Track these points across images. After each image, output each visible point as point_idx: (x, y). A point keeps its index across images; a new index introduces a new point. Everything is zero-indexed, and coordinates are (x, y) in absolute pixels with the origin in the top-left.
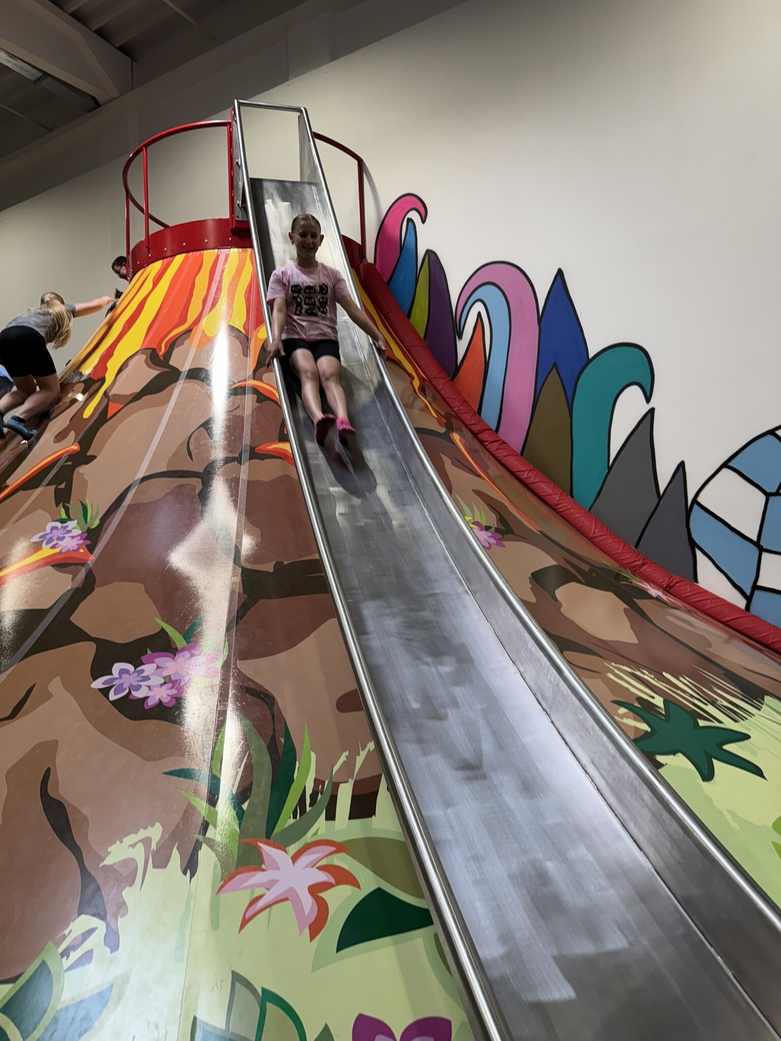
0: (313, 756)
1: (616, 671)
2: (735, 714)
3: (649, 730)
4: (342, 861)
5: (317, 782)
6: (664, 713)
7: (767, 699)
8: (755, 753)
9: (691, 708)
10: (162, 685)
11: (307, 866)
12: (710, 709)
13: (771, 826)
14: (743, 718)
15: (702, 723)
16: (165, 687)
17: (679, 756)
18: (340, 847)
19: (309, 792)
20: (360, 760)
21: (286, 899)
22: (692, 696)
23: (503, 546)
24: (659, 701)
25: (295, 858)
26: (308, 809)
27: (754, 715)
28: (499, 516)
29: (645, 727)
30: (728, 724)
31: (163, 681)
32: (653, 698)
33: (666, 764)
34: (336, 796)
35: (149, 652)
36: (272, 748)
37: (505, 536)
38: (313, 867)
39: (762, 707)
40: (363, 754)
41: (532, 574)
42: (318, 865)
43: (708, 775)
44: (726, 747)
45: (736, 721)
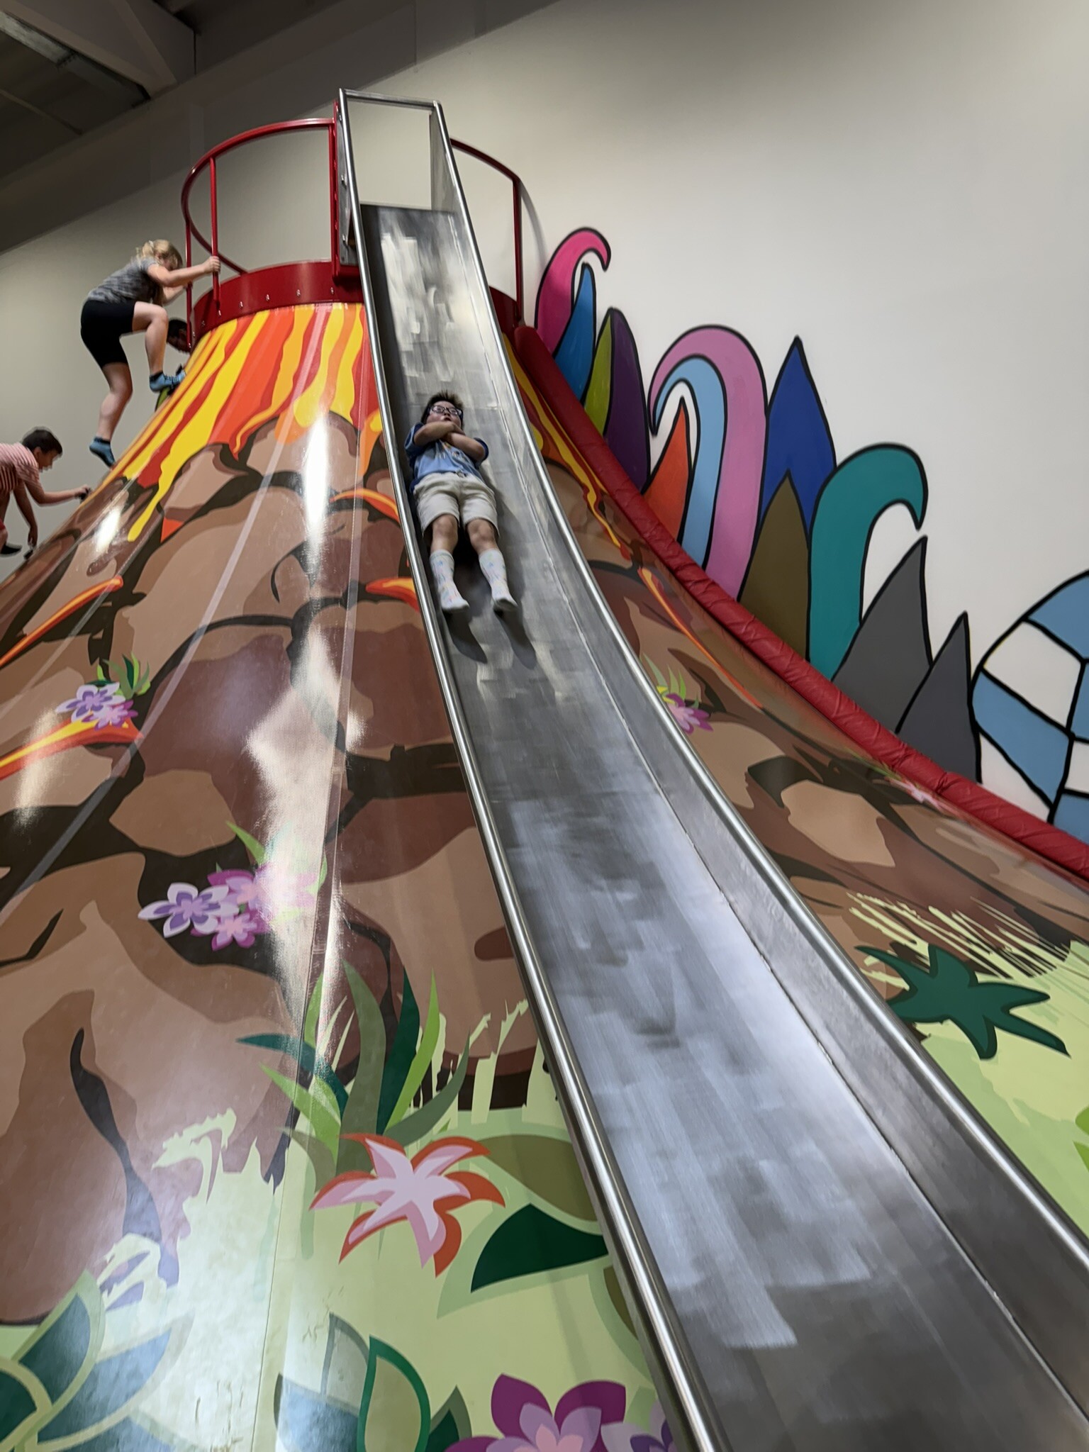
0: (443, 1020)
1: (864, 906)
2: (1027, 965)
3: (907, 987)
4: (480, 1166)
5: (448, 1056)
6: (928, 963)
7: (1074, 945)
8: (1054, 1020)
9: (968, 957)
10: (235, 916)
11: (432, 1173)
12: (994, 958)
13: (1074, 1121)
14: (1040, 971)
15: (981, 978)
16: (240, 919)
17: (948, 1025)
18: (478, 1148)
19: (436, 1070)
20: (506, 1027)
21: (404, 1218)
22: (969, 940)
23: (710, 728)
24: (922, 947)
25: (416, 1162)
26: (435, 1093)
27: (1055, 967)
28: (704, 686)
29: (901, 983)
30: (1019, 979)
31: (237, 911)
32: (914, 942)
33: (930, 1035)
34: (473, 1077)
35: (218, 868)
36: (387, 1006)
37: (712, 715)
38: (440, 1174)
39: (1066, 956)
40: (511, 1018)
41: (750, 769)
42: (448, 1171)
43: (987, 1050)
44: (1016, 1012)
45: (1029, 975)
